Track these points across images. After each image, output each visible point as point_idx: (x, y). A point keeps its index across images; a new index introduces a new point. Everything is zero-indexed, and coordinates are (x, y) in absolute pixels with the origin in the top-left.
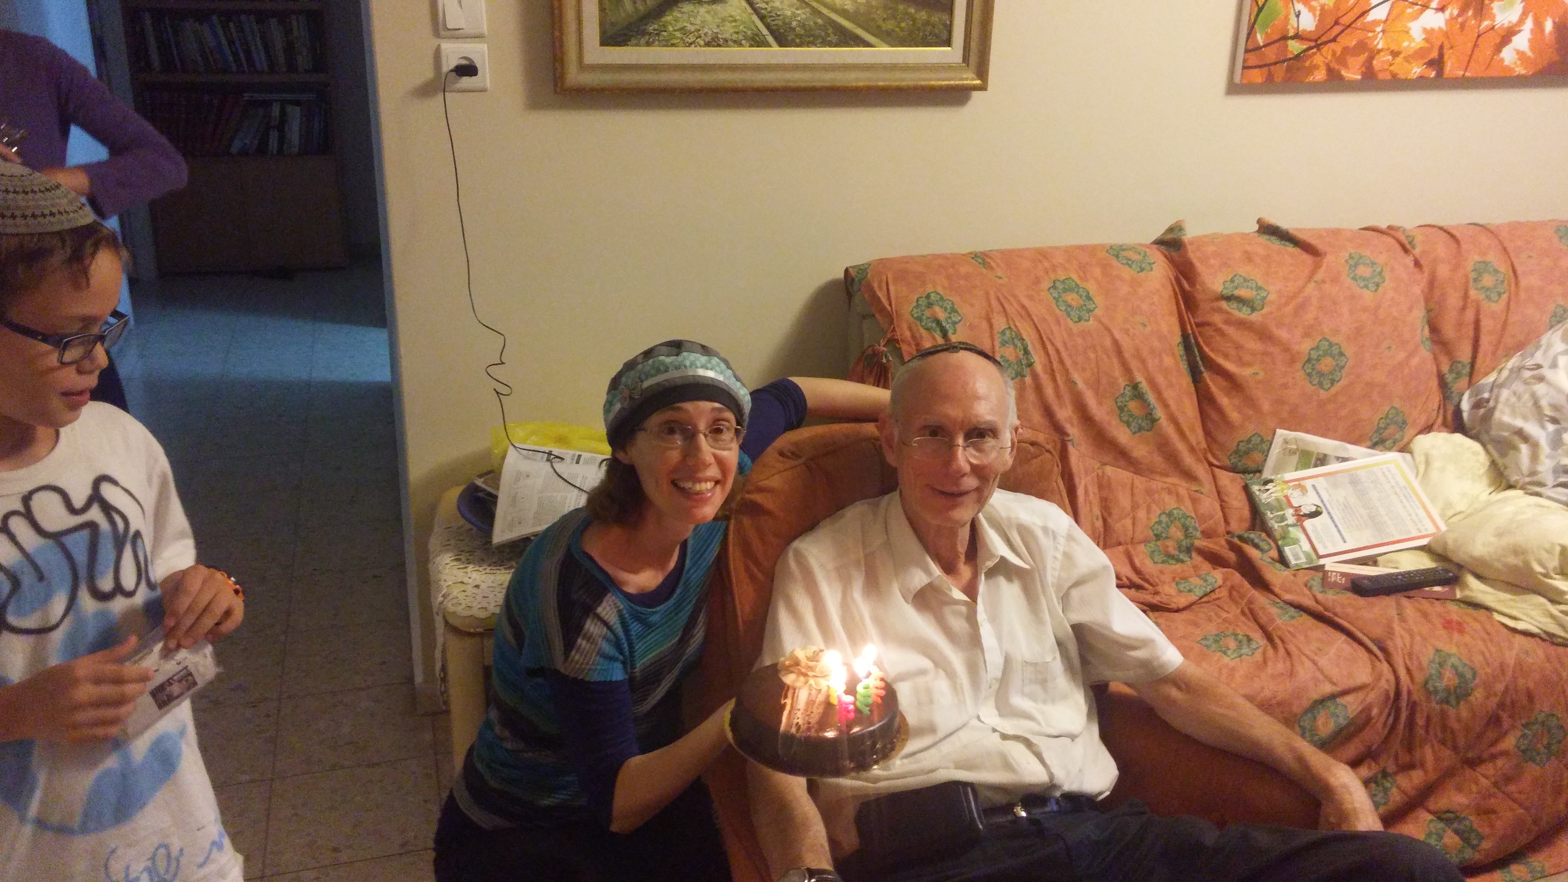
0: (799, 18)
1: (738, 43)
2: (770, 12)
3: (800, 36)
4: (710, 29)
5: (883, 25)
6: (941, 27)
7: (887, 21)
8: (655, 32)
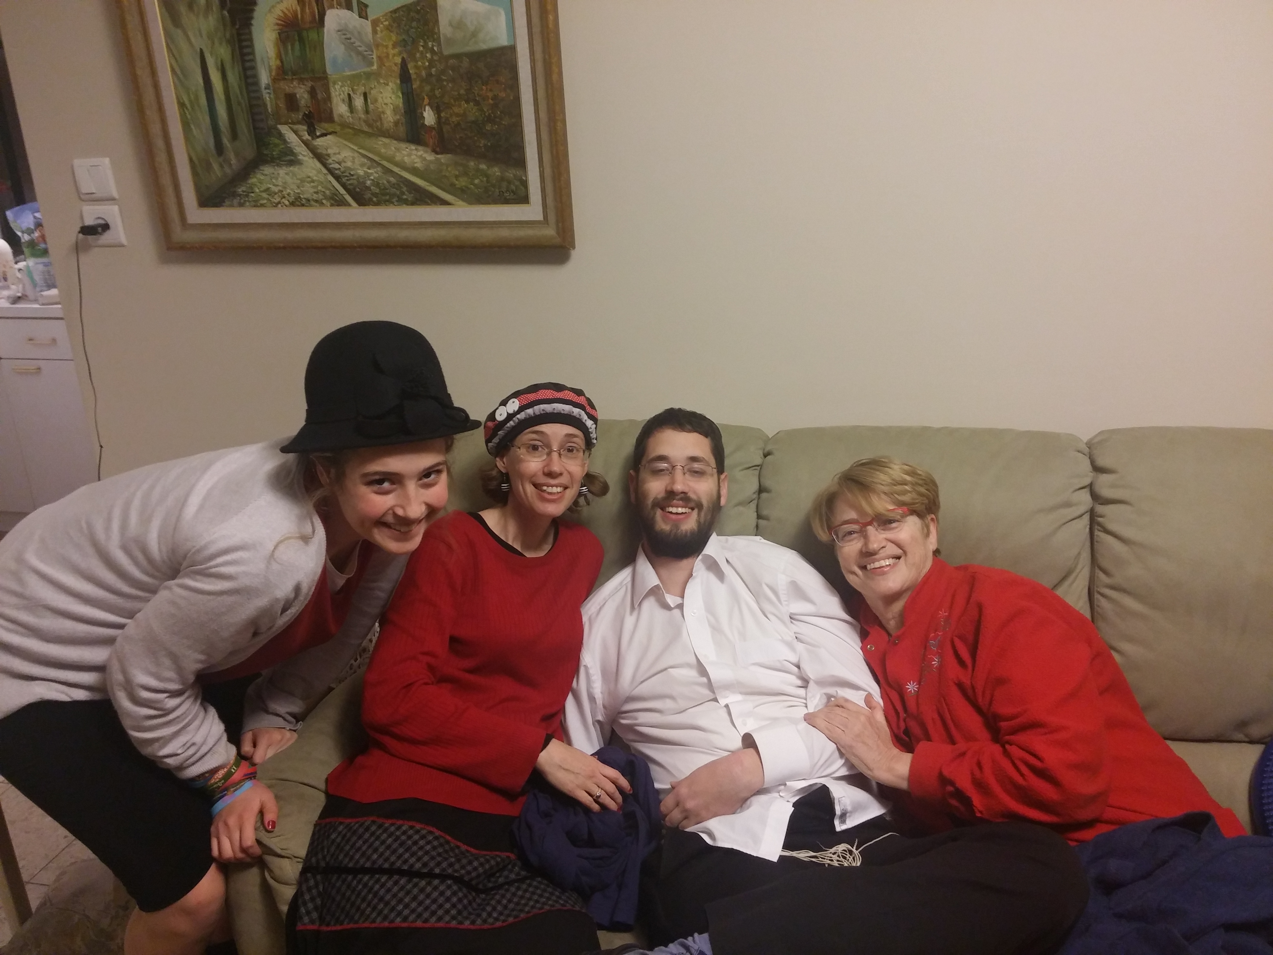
0: (372, 178)
1: (320, 203)
2: (342, 173)
3: (375, 195)
4: (292, 189)
5: (457, 182)
6: (517, 183)
7: (461, 179)
8: (245, 193)
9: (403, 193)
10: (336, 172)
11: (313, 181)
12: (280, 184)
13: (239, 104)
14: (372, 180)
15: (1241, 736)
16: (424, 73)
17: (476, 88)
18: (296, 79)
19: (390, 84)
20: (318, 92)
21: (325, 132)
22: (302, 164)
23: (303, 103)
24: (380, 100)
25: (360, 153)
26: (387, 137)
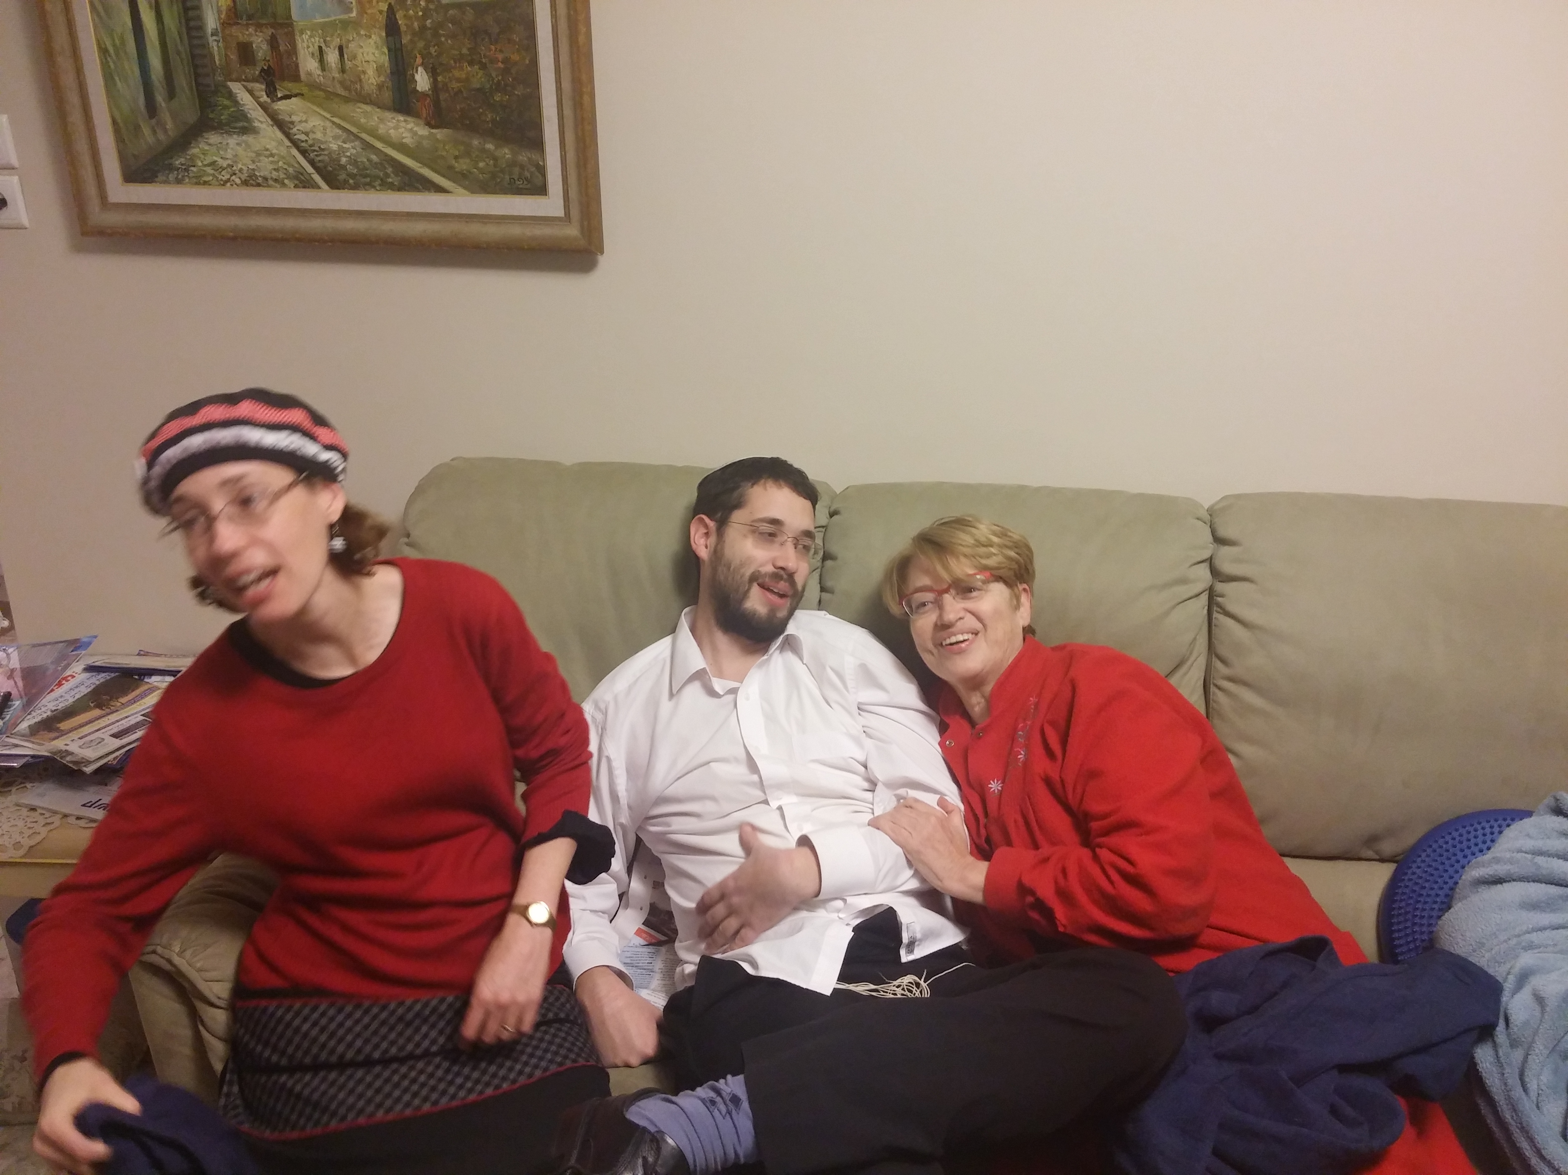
0: (348, 154)
1: (280, 183)
2: (311, 146)
3: (351, 176)
4: (245, 164)
5: (456, 165)
6: (533, 169)
7: (461, 161)
8: (183, 167)
9: (387, 175)
10: (303, 144)
11: (272, 155)
12: (229, 156)
13: (178, 53)
14: (348, 156)
15: (1370, 854)
16: (416, 24)
17: (483, 48)
18: (251, 24)
19: (373, 36)
20: (280, 41)
21: (289, 93)
22: (259, 133)
23: (260, 55)
24: (360, 56)
25: (334, 123)
26: (367, 104)
